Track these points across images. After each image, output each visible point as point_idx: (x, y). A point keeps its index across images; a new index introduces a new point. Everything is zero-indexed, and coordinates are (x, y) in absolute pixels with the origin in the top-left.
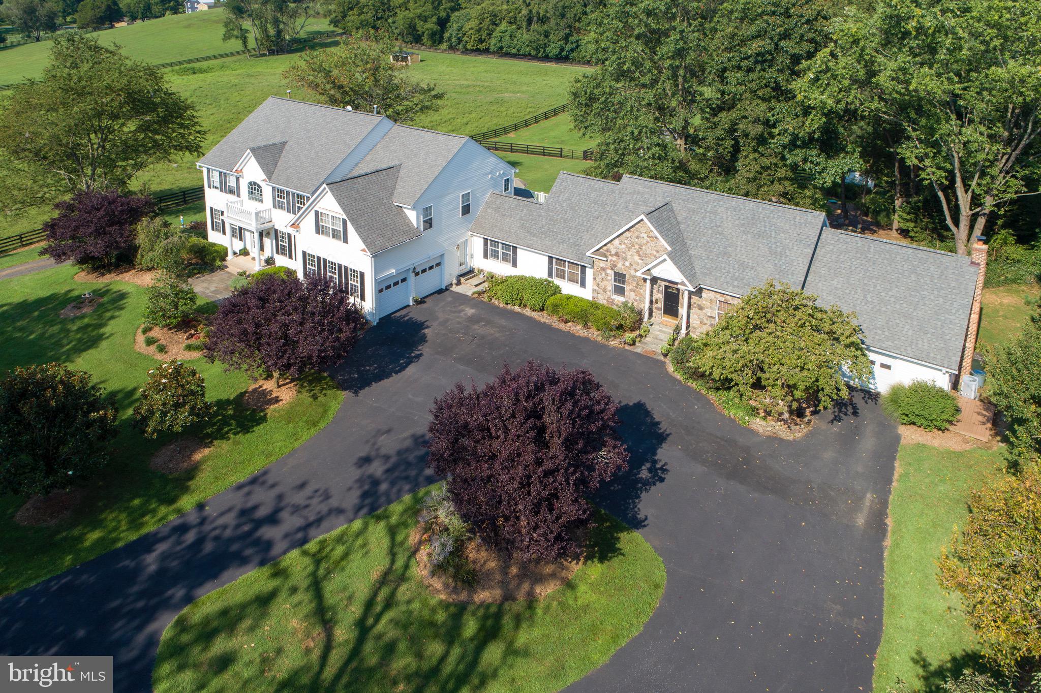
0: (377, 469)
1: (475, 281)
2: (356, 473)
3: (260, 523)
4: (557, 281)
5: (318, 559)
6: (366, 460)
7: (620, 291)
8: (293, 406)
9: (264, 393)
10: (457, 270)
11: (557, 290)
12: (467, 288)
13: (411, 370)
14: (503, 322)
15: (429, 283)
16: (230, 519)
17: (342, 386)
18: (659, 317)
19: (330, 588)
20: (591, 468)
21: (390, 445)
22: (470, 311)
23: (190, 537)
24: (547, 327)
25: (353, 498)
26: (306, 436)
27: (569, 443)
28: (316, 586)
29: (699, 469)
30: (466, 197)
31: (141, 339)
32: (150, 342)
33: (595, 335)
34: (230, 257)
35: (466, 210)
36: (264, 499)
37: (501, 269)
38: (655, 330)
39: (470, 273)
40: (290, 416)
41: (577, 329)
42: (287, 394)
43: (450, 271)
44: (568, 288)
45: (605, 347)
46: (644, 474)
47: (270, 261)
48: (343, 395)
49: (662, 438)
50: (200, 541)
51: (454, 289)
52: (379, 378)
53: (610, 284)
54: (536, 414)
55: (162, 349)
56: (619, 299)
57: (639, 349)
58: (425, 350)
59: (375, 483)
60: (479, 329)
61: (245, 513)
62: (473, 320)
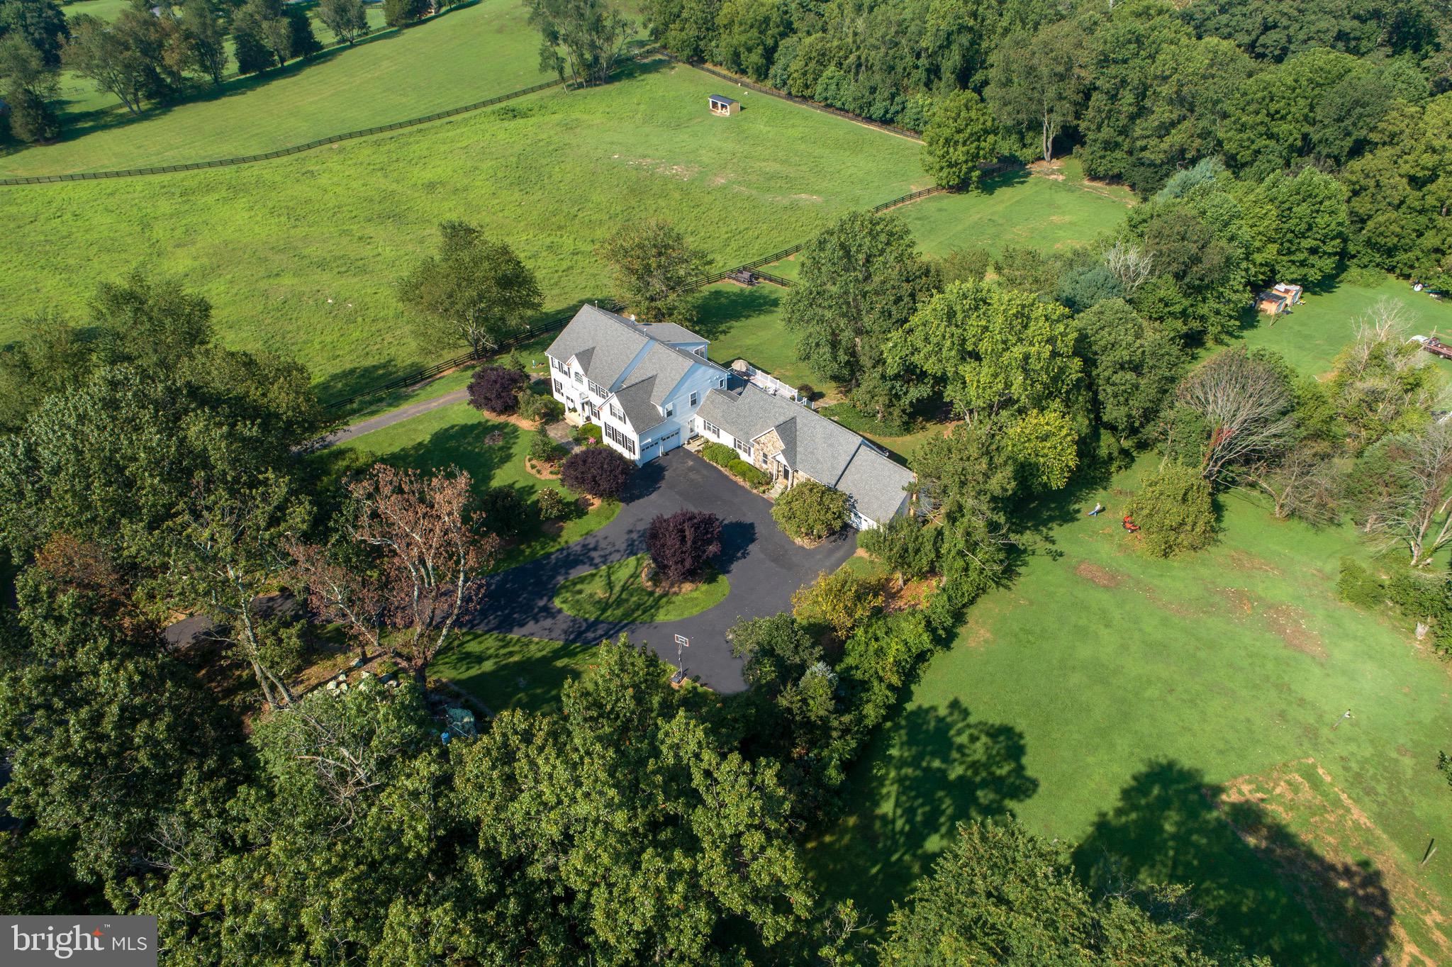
0: (635, 536)
1: (698, 443)
2: (626, 537)
3: (590, 550)
4: (738, 450)
5: (609, 568)
6: (631, 532)
7: (765, 462)
8: (599, 509)
9: (587, 500)
10: (689, 435)
11: (737, 457)
12: (693, 447)
13: (653, 496)
14: (705, 472)
15: (672, 443)
16: (578, 548)
17: (622, 500)
18: (781, 479)
19: (613, 578)
20: (704, 551)
21: (642, 526)
22: (690, 463)
23: (565, 553)
24: (727, 477)
25: (624, 546)
26: (605, 523)
27: (694, 542)
28: (609, 576)
29: (762, 556)
30: (693, 395)
31: (528, 464)
32: (533, 467)
33: (747, 485)
34: (567, 413)
35: (694, 402)
36: (591, 542)
37: (713, 438)
38: (777, 486)
39: (696, 437)
40: (598, 513)
41: (739, 480)
42: (597, 502)
43: (685, 435)
44: (744, 456)
45: (749, 492)
46: (739, 554)
47: (588, 419)
48: (622, 505)
49: (753, 540)
50: (569, 555)
51: (686, 446)
52: (638, 498)
53: (761, 458)
54: (683, 531)
55: (539, 472)
56: (765, 466)
57: (765, 496)
58: (663, 484)
59: (634, 541)
60: (692, 475)
61: (584, 546)
62: (691, 469)
